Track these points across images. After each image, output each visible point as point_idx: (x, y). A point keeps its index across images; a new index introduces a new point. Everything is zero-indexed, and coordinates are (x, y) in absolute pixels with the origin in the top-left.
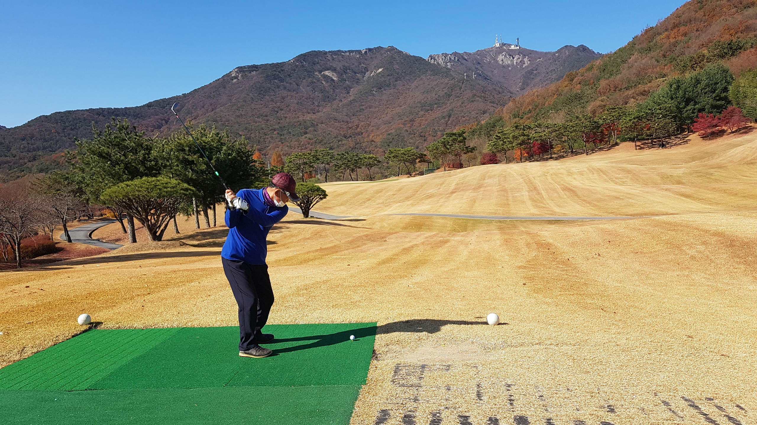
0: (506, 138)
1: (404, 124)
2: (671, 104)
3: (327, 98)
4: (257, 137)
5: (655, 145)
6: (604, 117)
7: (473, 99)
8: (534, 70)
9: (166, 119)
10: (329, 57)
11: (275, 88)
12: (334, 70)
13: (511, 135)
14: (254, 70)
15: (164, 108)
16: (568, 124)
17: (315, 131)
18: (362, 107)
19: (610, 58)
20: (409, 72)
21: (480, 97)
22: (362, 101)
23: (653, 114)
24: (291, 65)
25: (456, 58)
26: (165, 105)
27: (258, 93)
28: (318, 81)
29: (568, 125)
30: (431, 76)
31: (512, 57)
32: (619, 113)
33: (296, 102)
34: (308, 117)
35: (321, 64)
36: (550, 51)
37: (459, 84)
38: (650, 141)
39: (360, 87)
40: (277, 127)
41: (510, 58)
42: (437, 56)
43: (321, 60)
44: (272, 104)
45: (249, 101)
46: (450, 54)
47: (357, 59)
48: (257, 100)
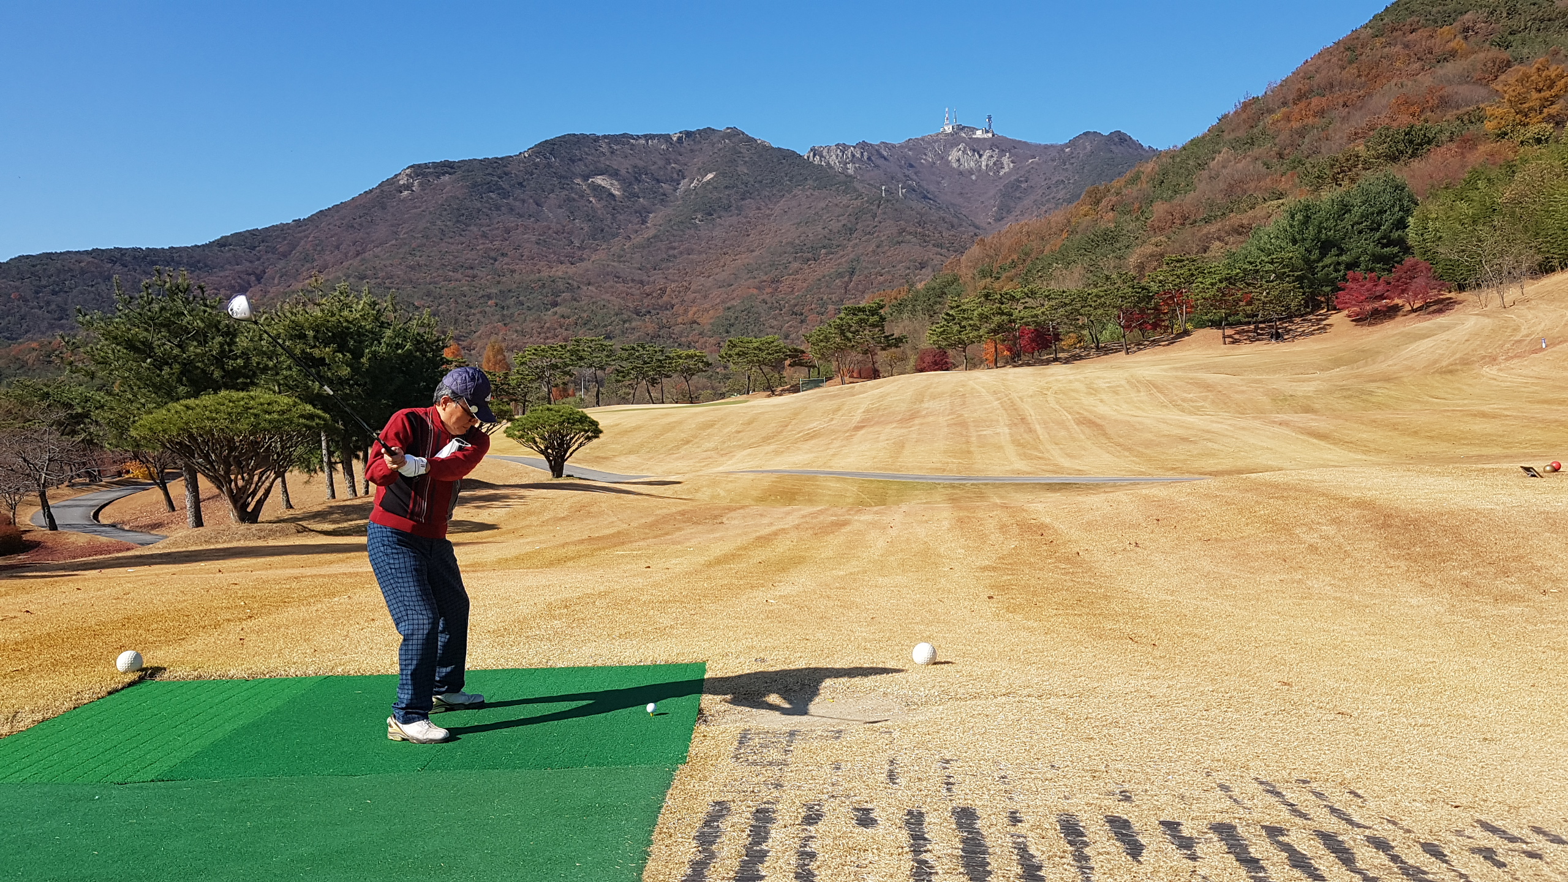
0: (966, 319)
1: (758, 288)
2: (1293, 253)
3: (600, 233)
4: (452, 312)
5: (1262, 334)
6: (1161, 278)
7: (900, 239)
8: (1021, 181)
9: (258, 272)
10: (604, 148)
11: (490, 209)
12: (614, 174)
13: (976, 313)
14: (447, 173)
15: (254, 248)
16: (1090, 292)
17: (575, 300)
18: (671, 252)
19: (1173, 157)
20: (769, 181)
21: (915, 234)
22: (672, 239)
23: (1257, 271)
24: (524, 163)
25: (865, 154)
26: (257, 244)
27: (454, 220)
28: (582, 196)
29: (1089, 294)
30: (814, 190)
31: (978, 153)
32: (1190, 270)
33: (534, 238)
34: (559, 271)
35: (587, 162)
36: (1053, 143)
37: (871, 207)
38: (1252, 327)
39: (669, 211)
40: (494, 291)
41: (973, 155)
42: (826, 149)
43: (587, 154)
44: (483, 244)
45: (436, 236)
46: (854, 147)
47: (662, 152)
48: (451, 234)
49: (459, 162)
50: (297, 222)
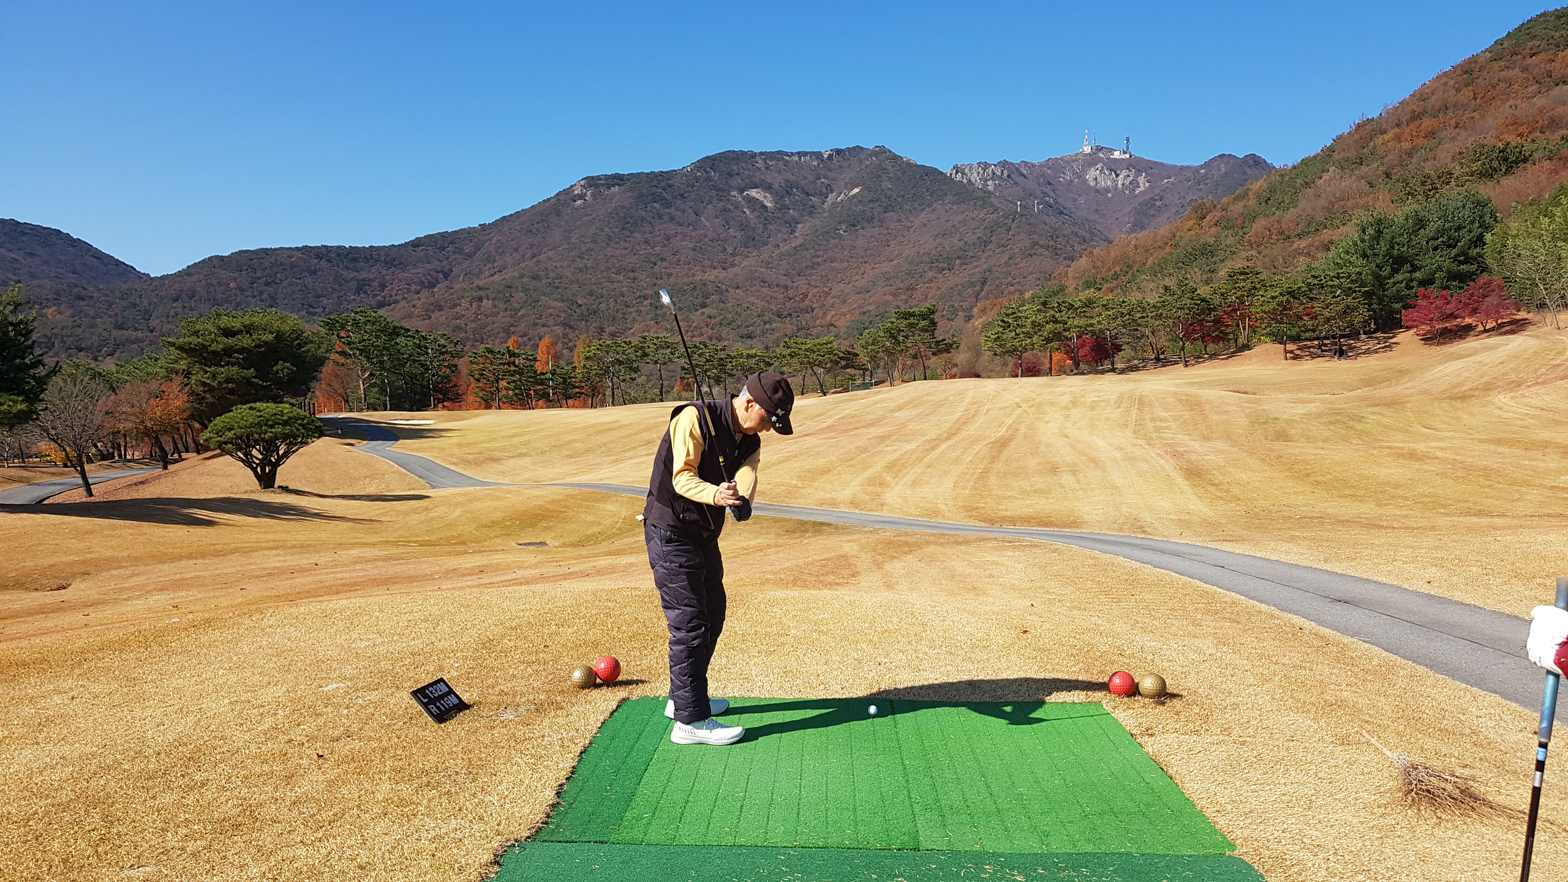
0: (1020, 326)
1: (894, 295)
2: (1362, 268)
3: (751, 241)
4: (610, 311)
5: (1326, 351)
6: (1223, 290)
7: (1032, 252)
8: (1156, 200)
9: (446, 270)
10: (760, 164)
11: (653, 218)
12: (768, 188)
13: (1029, 321)
14: (616, 184)
15: (443, 249)
16: (1150, 302)
17: (722, 302)
18: (816, 260)
20: (910, 196)
21: (1047, 248)
22: (817, 248)
24: (687, 176)
25: (1006, 171)
26: (446, 245)
27: (621, 227)
28: (737, 208)
29: (1148, 305)
30: (953, 204)
31: (1115, 173)
32: (1252, 283)
33: (691, 245)
34: (711, 275)
35: (743, 176)
36: (1189, 164)
37: (1006, 221)
38: (1316, 343)
39: (817, 222)
40: (650, 292)
41: (1110, 174)
42: (968, 167)
43: (744, 169)
44: (645, 249)
45: (603, 241)
46: (995, 165)
47: (813, 168)
48: (617, 240)
49: (628, 175)
50: (483, 226)
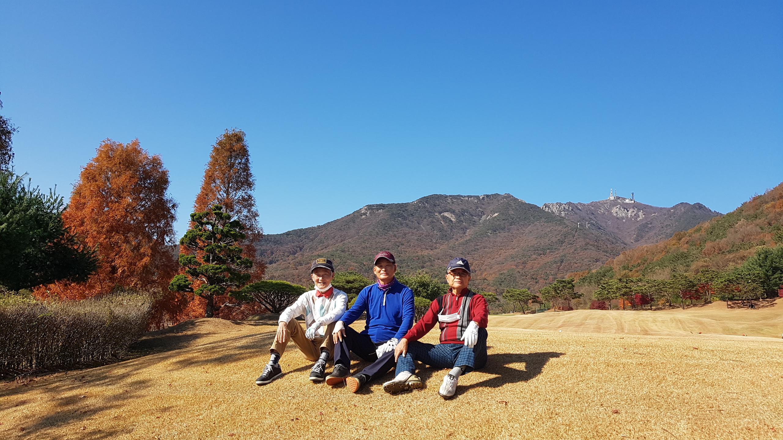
0: (610, 289)
1: (516, 266)
2: (759, 271)
3: (445, 237)
5: (745, 305)
6: (699, 278)
7: (586, 248)
8: (649, 224)
9: (301, 246)
10: (449, 201)
11: (398, 225)
12: (453, 212)
13: (615, 286)
14: (381, 209)
15: (300, 236)
17: (432, 266)
18: (477, 247)
19: (718, 221)
20: (523, 218)
21: (594, 246)
22: (477, 241)
23: (742, 278)
24: (414, 206)
25: (570, 207)
27: (383, 228)
28: (438, 221)
29: (666, 282)
30: (545, 223)
31: (627, 210)
32: (712, 275)
33: (416, 238)
34: (426, 253)
35: (441, 206)
36: (665, 207)
37: (572, 232)
38: (741, 301)
39: (477, 229)
41: (624, 210)
42: (552, 205)
43: (442, 203)
44: (394, 239)
45: (375, 235)
46: (565, 204)
47: (475, 204)
48: (381, 235)
49: (387, 204)
50: (319, 226)
